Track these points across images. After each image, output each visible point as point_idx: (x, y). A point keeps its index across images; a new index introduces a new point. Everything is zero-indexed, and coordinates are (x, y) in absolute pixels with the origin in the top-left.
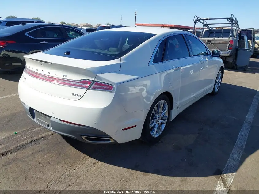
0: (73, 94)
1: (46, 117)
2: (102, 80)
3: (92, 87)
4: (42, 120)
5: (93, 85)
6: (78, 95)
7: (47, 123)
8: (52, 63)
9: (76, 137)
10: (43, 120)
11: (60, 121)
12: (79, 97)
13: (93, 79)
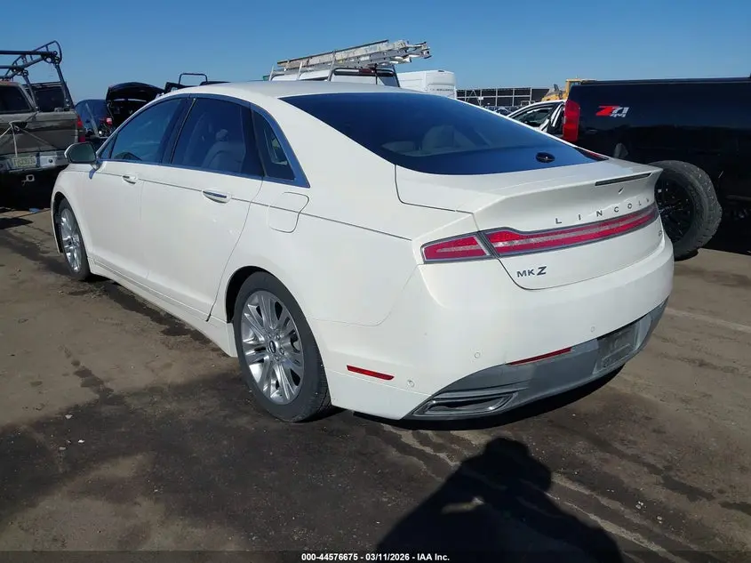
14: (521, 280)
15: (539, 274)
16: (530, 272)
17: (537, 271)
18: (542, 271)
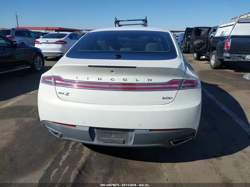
0: (164, 98)
1: (121, 132)
2: (189, 78)
3: (182, 87)
4: (112, 138)
5: (183, 85)
6: (170, 98)
7: (123, 140)
8: (135, 67)
9: (162, 145)
10: (114, 138)
11: (150, 131)
12: (171, 100)
13: (181, 78)
14: (59, 95)
15: (67, 95)
16: (63, 93)
17: (65, 94)
18: (67, 94)
